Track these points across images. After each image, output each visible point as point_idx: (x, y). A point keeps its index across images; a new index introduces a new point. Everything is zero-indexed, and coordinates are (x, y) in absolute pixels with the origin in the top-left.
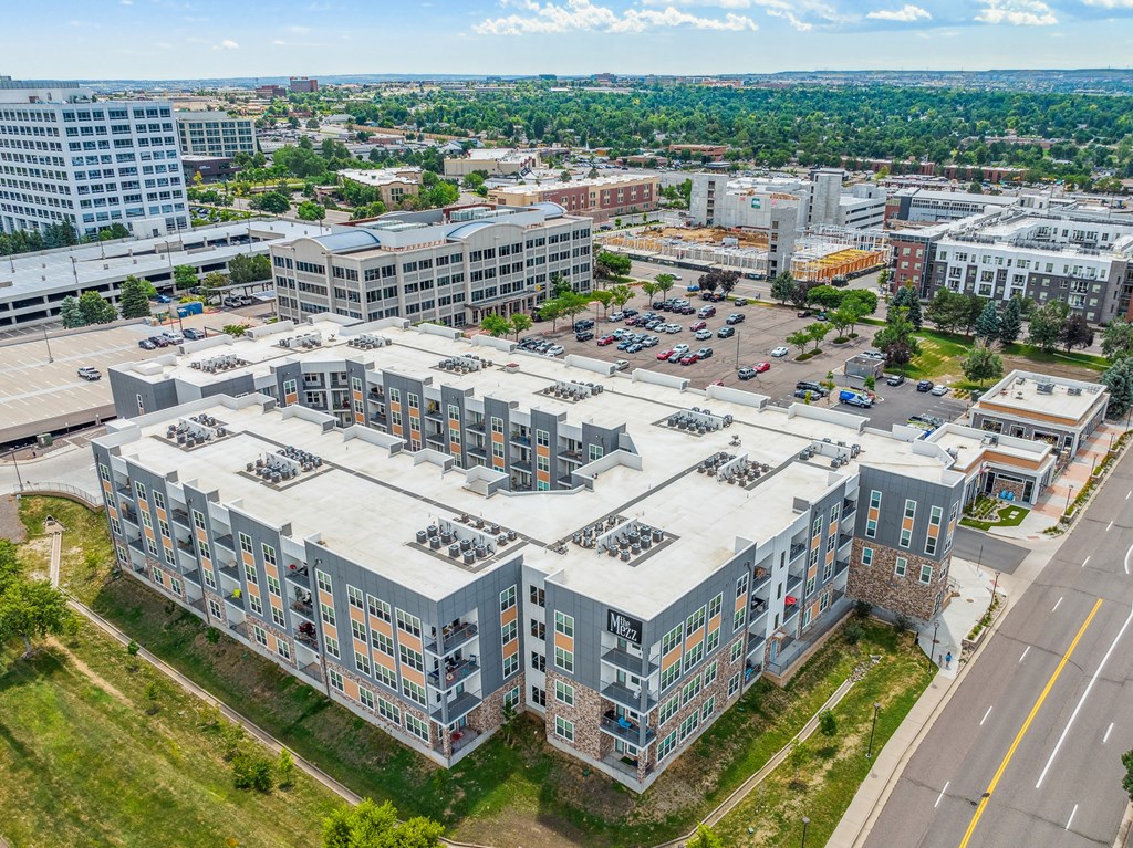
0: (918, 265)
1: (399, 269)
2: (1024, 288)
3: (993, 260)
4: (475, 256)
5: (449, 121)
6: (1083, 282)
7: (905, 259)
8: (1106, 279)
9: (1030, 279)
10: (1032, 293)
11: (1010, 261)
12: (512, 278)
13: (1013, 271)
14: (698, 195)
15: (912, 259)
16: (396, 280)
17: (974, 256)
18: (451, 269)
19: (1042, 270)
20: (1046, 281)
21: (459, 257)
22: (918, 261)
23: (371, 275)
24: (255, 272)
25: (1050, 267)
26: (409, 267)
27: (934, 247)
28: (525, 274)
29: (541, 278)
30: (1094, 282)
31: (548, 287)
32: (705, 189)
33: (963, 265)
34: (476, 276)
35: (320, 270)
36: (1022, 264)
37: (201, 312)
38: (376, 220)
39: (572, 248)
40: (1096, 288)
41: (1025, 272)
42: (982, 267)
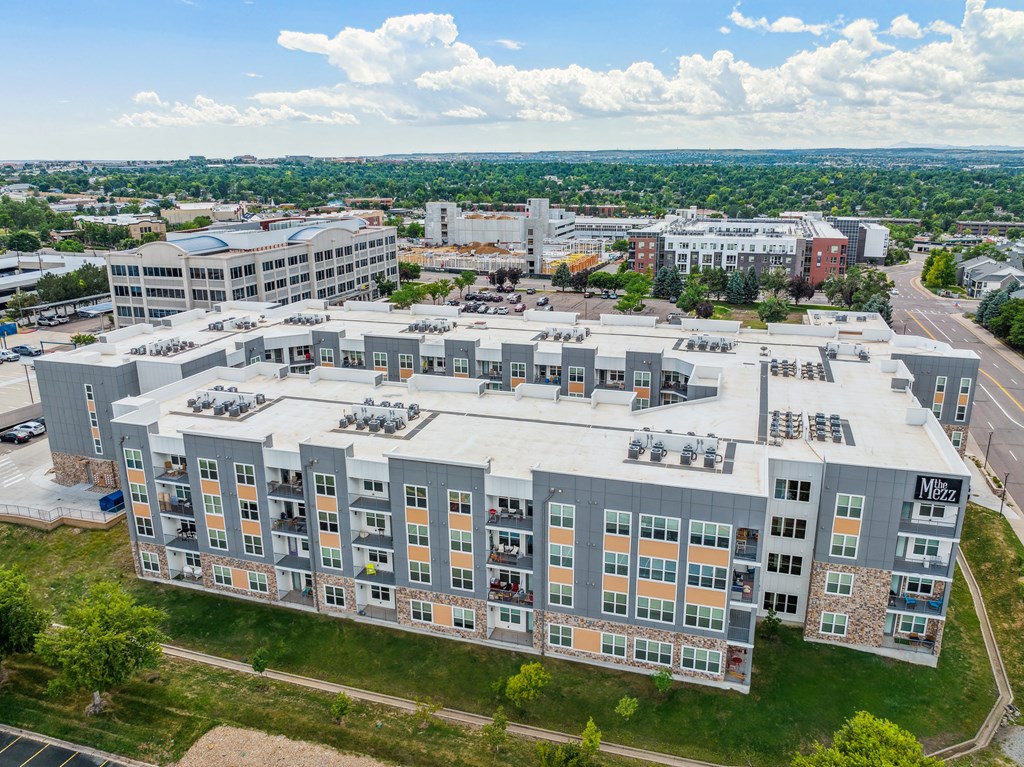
0: (651, 255)
1: (259, 268)
2: (736, 265)
3: (709, 246)
4: (318, 257)
5: (133, 187)
6: (778, 257)
7: (640, 251)
8: (794, 253)
9: (739, 258)
10: (741, 268)
11: (722, 246)
12: (346, 278)
13: (726, 253)
14: (432, 220)
15: (646, 250)
16: (255, 279)
17: (694, 244)
18: (299, 269)
19: (747, 250)
20: (751, 258)
21: (304, 258)
22: (651, 251)
23: (236, 273)
24: (66, 291)
25: (753, 247)
26: (268, 266)
27: (663, 240)
28: (354, 275)
29: (365, 279)
30: (786, 256)
31: (370, 287)
32: (439, 214)
33: (688, 252)
34: (320, 275)
35: (176, 272)
36: (731, 247)
37: (16, 333)
38: (207, 229)
39: (385, 252)
40: (788, 260)
41: (734, 253)
42: (702, 253)
